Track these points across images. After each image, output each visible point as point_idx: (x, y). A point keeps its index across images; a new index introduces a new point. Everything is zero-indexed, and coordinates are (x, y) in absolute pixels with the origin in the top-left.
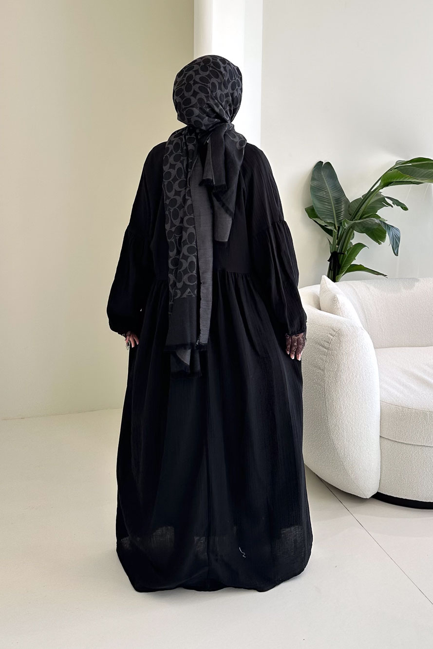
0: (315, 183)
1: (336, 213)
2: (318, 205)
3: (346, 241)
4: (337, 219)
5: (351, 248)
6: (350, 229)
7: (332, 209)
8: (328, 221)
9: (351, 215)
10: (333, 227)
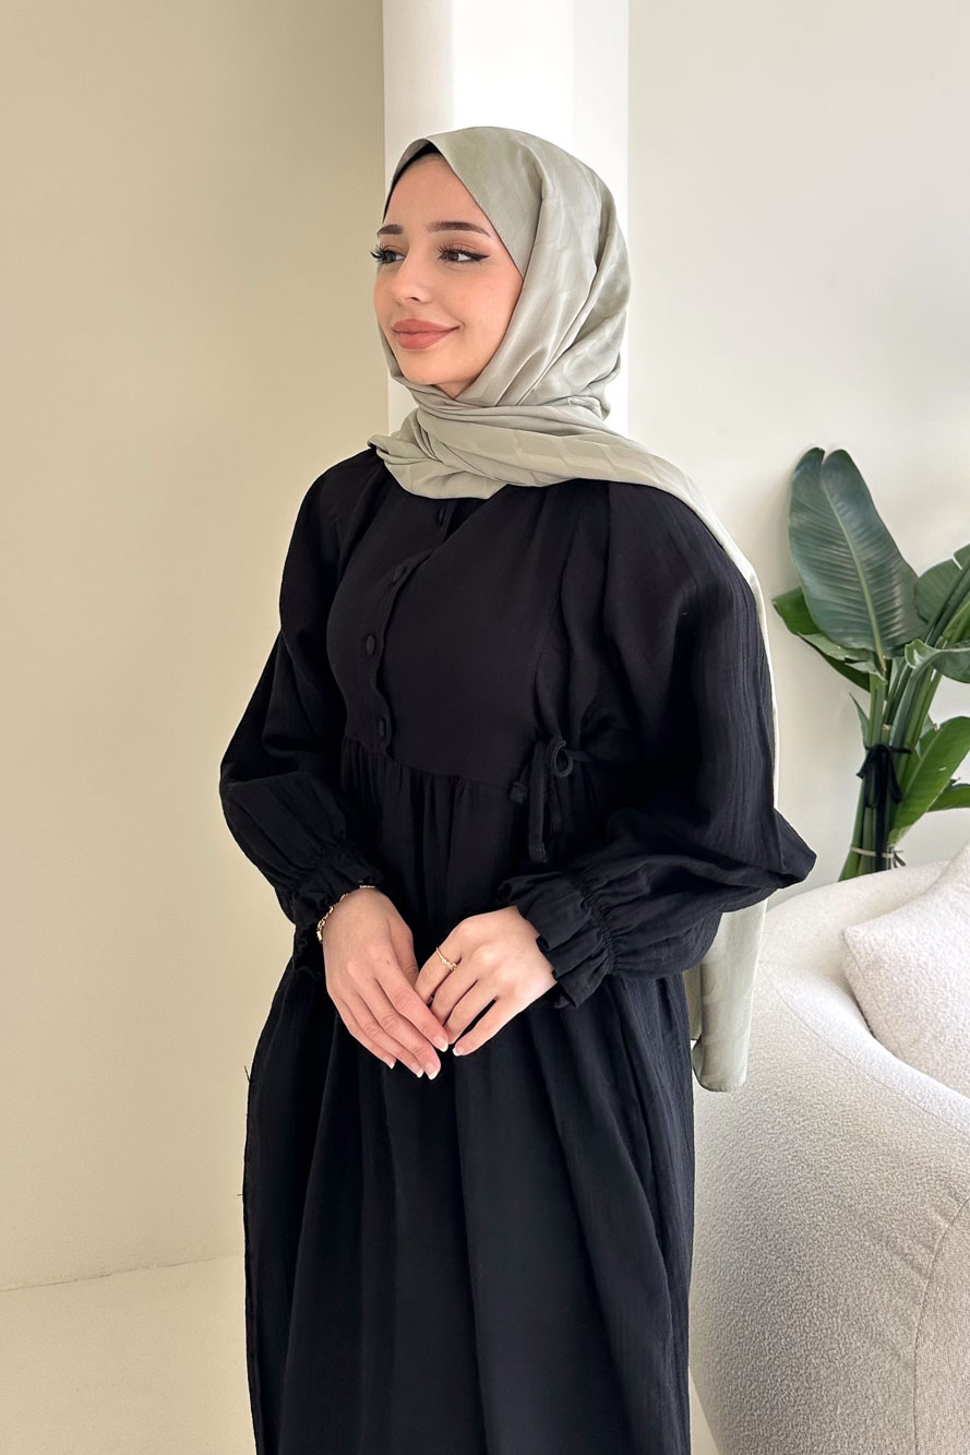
0: (804, 518)
1: (878, 617)
2: (816, 589)
3: (917, 711)
4: (882, 637)
5: (932, 732)
6: (926, 672)
7: (865, 604)
8: (856, 645)
9: (926, 621)
10: (872, 664)
